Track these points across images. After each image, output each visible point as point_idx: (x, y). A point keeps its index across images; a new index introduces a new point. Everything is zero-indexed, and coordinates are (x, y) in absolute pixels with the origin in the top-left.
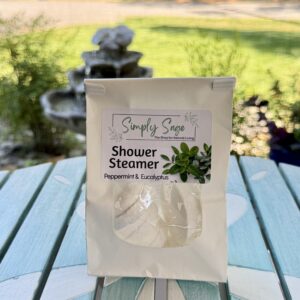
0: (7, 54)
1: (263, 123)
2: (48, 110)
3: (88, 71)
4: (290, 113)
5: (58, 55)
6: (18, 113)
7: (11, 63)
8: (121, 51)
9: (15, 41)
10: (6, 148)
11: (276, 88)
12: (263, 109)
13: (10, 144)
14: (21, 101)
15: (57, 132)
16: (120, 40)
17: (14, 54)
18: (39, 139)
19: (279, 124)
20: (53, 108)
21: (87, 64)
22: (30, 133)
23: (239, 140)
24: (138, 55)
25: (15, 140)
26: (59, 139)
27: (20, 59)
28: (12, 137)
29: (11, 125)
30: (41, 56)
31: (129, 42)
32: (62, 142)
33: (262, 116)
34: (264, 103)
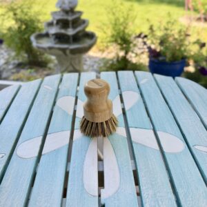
0: (11, 14)
1: (145, 47)
2: (34, 44)
3: (55, 22)
4: (159, 41)
5: (38, 14)
6: (19, 45)
7: (13, 19)
8: (71, 11)
9: (15, 7)
10: (14, 64)
11: (151, 28)
12: (145, 40)
13: (16, 62)
14: (20, 39)
15: (40, 54)
16: (71, 5)
17: (15, 14)
18: (31, 58)
19: (153, 47)
20: (37, 43)
21: (54, 18)
22: (26, 55)
23: (133, 55)
24: (80, 13)
25: (18, 59)
26: (41, 58)
27: (18, 17)
28: (16, 58)
29: (15, 51)
30: (29, 14)
31: (76, 6)
32: (44, 59)
33: (145, 43)
34: (146, 36)
